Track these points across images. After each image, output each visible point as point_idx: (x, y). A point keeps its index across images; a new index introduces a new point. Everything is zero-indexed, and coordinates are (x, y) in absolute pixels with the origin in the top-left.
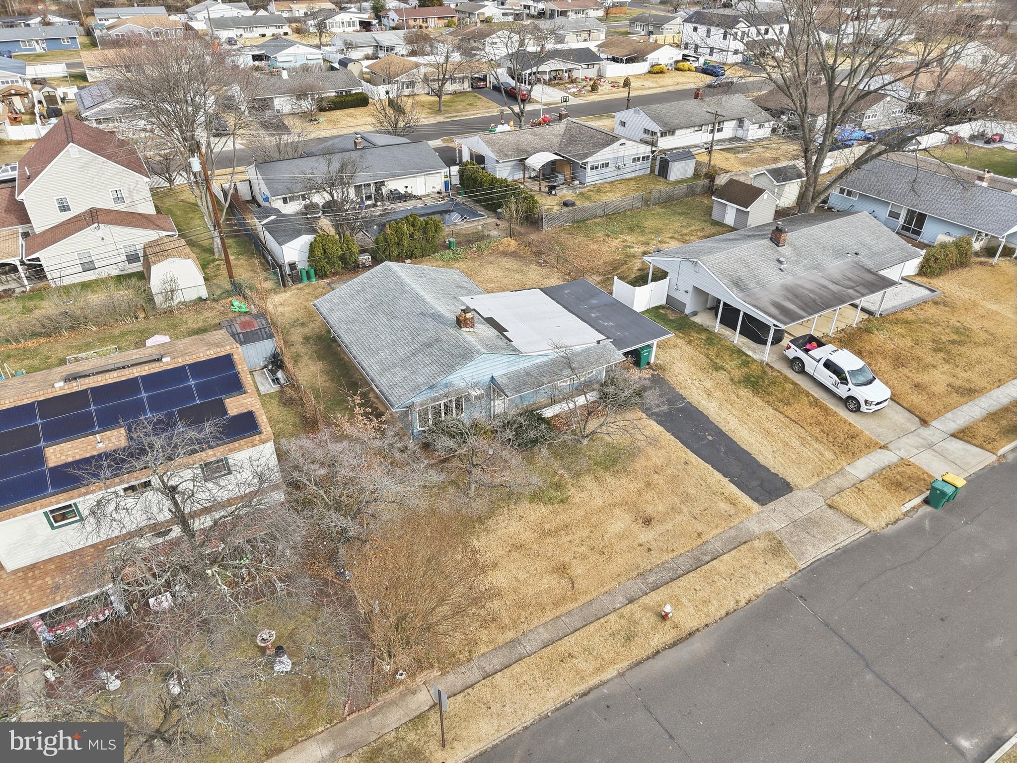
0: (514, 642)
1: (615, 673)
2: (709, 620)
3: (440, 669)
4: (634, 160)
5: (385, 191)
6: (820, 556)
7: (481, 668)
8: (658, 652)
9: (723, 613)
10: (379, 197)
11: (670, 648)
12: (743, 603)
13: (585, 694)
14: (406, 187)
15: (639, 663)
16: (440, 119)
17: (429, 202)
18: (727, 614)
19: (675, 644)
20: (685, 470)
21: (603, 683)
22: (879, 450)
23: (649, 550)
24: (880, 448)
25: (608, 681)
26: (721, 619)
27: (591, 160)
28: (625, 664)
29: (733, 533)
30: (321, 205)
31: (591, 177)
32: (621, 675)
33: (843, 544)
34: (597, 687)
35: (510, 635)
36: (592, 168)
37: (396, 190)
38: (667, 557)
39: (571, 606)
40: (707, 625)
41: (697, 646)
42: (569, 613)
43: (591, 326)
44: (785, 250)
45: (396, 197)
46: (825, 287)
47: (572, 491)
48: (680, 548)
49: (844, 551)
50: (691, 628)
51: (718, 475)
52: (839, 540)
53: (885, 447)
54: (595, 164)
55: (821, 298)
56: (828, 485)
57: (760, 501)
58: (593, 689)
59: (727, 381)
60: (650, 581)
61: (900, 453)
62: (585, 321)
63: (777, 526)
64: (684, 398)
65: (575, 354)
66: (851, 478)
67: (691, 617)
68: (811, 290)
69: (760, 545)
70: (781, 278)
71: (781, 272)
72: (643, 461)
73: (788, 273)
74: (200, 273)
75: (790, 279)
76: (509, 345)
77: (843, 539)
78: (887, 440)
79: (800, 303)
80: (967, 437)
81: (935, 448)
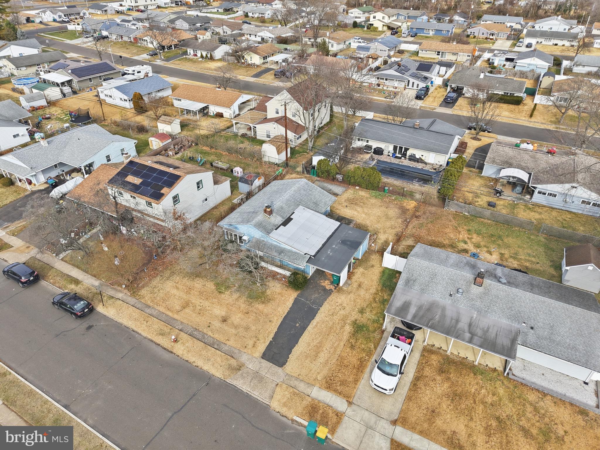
0: (149, 307)
1: (145, 336)
2: (181, 356)
3: (131, 294)
4: (583, 202)
5: (409, 153)
6: (238, 387)
7: (135, 303)
8: (159, 345)
9: (187, 359)
10: (404, 155)
11: (163, 348)
12: (194, 364)
13: (134, 331)
14: (422, 156)
15: (152, 341)
16: (552, 127)
17: (427, 168)
18: (187, 361)
19: (165, 349)
20: (265, 322)
21: (140, 334)
22: (344, 401)
23: (209, 327)
24: (347, 401)
25: (142, 335)
26: (183, 360)
27: (540, 187)
28: (150, 337)
29: (236, 351)
30: (373, 148)
31: (537, 198)
32: (145, 338)
33: (252, 395)
34: (138, 333)
35: (151, 304)
37: (415, 155)
38: (210, 333)
39: (170, 314)
40: (178, 356)
41: (166, 356)
42: (167, 315)
43: (321, 248)
44: (476, 290)
45: (413, 158)
46: (457, 321)
47: (228, 293)
48: (216, 336)
49: (247, 396)
50: (174, 351)
51: (272, 335)
52: (254, 393)
53: (350, 403)
54: (543, 191)
55: (439, 322)
56: (295, 382)
57: (264, 356)
58: (136, 332)
59: (353, 319)
60: (194, 333)
61: (349, 412)
62: (324, 245)
63: (250, 366)
64: (321, 306)
65: (290, 251)
66: (308, 391)
67: (179, 349)
68: (443, 316)
69: (233, 362)
70: (441, 298)
71: (448, 295)
72: (261, 307)
73: (452, 299)
74: (279, 154)
75: (447, 302)
76: (272, 230)
77: (256, 394)
78: (359, 404)
79: (421, 313)
80: (396, 448)
81: (370, 431)
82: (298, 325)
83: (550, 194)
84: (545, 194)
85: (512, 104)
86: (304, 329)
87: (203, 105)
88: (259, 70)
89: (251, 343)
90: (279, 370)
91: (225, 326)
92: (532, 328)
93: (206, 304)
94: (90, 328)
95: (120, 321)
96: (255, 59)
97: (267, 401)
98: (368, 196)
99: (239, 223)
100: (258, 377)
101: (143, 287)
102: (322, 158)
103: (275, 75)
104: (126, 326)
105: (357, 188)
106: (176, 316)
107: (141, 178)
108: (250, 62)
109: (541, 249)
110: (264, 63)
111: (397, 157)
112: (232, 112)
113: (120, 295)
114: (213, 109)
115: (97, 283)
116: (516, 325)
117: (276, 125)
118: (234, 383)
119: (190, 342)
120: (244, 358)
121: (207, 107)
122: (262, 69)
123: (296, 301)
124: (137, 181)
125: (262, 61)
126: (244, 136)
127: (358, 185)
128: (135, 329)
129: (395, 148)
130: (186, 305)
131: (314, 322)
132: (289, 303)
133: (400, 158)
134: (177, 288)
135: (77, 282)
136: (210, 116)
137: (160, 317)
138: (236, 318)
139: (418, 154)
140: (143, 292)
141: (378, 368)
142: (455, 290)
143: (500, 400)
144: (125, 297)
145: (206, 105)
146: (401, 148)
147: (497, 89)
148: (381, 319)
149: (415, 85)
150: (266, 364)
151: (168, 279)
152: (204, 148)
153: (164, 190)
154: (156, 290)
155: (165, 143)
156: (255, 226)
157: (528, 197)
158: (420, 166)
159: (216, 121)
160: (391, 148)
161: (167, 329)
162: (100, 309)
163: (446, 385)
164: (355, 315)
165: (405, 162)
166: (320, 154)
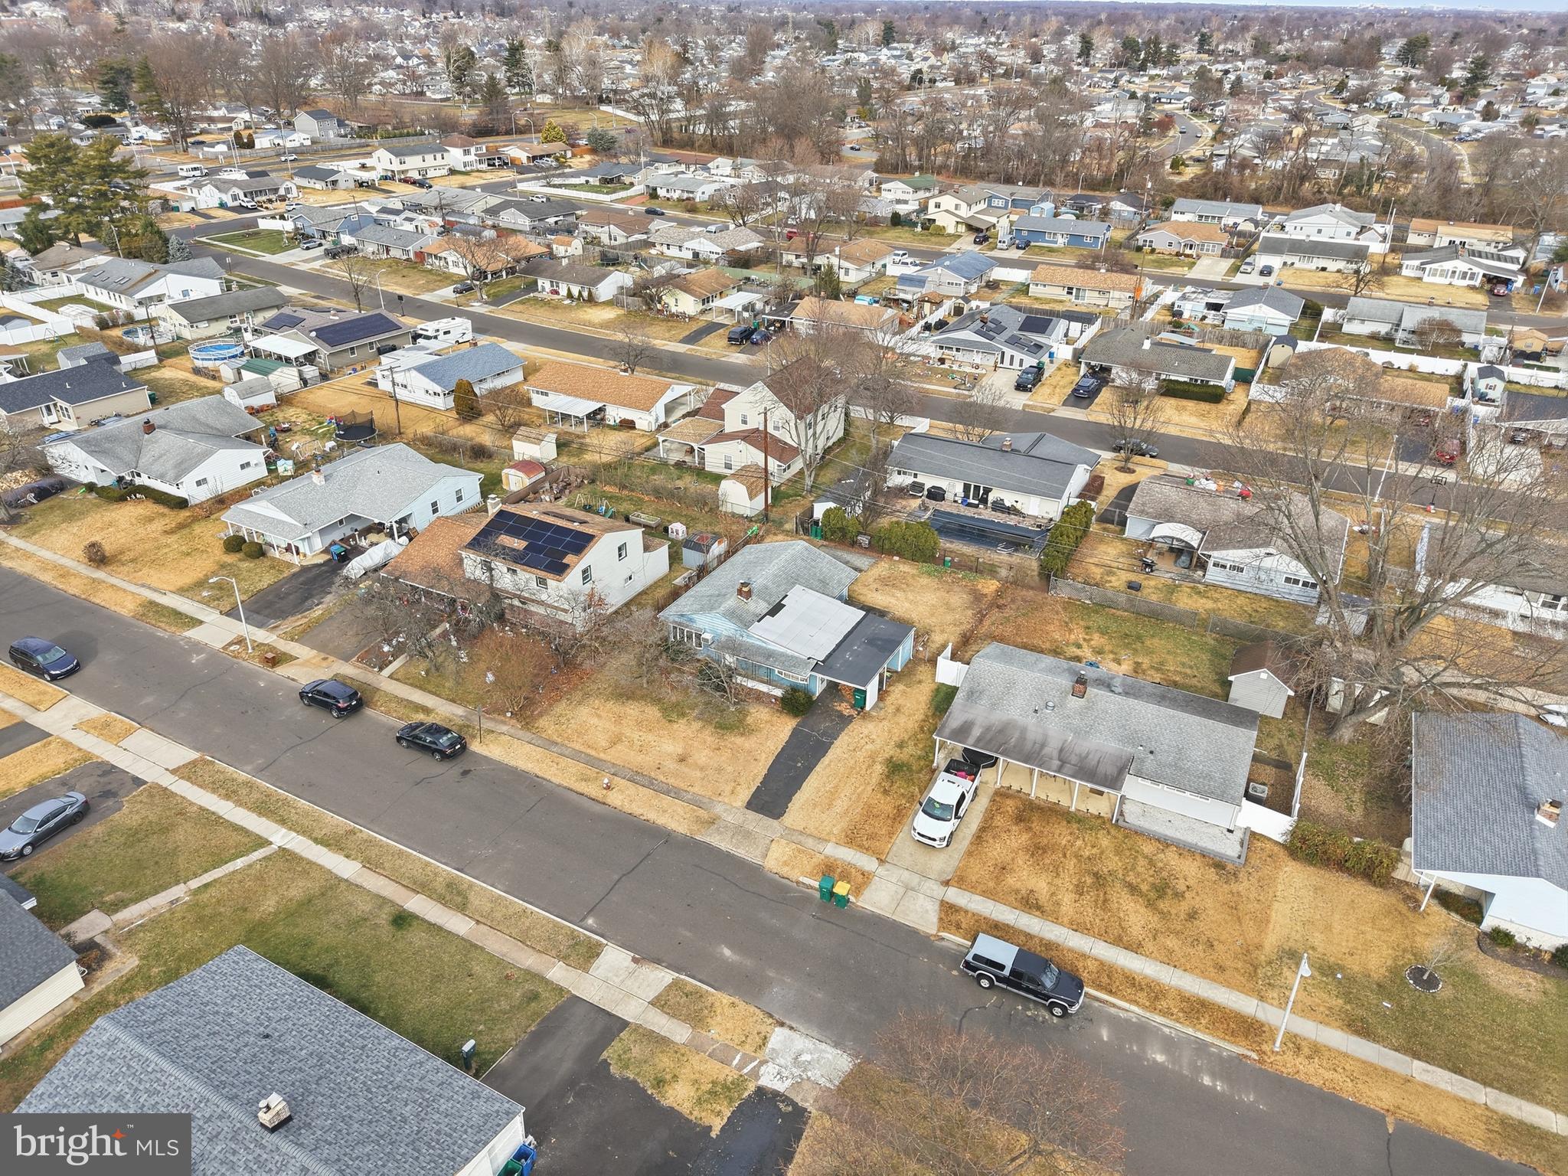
0: (558, 744)
1: (558, 783)
2: (619, 808)
3: (522, 726)
4: (1288, 580)
5: (991, 497)
6: (713, 844)
7: (532, 739)
8: (582, 794)
9: (630, 812)
10: (984, 501)
11: (589, 798)
12: (642, 818)
13: (538, 777)
14: (1017, 502)
15: (570, 789)
17: (1026, 524)
18: (630, 814)
19: (593, 799)
20: (748, 761)
21: (549, 781)
22: (874, 858)
23: (659, 769)
24: (878, 858)
25: (552, 782)
26: (624, 812)
27: (1217, 555)
28: (566, 784)
29: (705, 800)
30: (926, 487)
31: (1213, 575)
32: (559, 785)
33: (736, 854)
34: (544, 778)
35: (559, 740)
36: (1215, 565)
37: (1003, 500)
38: (662, 778)
39: (593, 753)
40: (615, 808)
41: (598, 808)
42: (589, 755)
43: (834, 650)
44: (1074, 703)
45: (999, 506)
46: (1043, 745)
47: (682, 721)
48: (671, 781)
49: (729, 856)
50: (609, 801)
51: (760, 779)
52: (738, 851)
53: (882, 861)
54: (1222, 562)
55: (1016, 746)
56: (799, 836)
57: (750, 805)
59: (887, 756)
60: (636, 777)
61: (881, 872)
62: (838, 645)
63: (729, 819)
64: (835, 739)
65: (782, 655)
66: (820, 847)
67: (615, 799)
68: (1023, 738)
69: (703, 814)
70: (1021, 715)
71: (1031, 712)
72: (739, 740)
73: (1037, 717)
74: (751, 498)
75: (1030, 721)
76: (752, 623)
77: (741, 852)
78: (895, 862)
79: (988, 737)
80: (948, 909)
81: (910, 893)
82: (800, 764)
83: (1233, 568)
84: (1224, 567)
85: (1205, 401)
86: (808, 769)
87: (595, 406)
88: (695, 327)
89: (728, 789)
90: (775, 823)
91: (683, 768)
92: (1152, 752)
93: (650, 737)
94: (465, 773)
95: (513, 763)
96: (685, 304)
97: (758, 861)
98: (915, 572)
99: (696, 612)
100: (742, 833)
101: (541, 715)
102: (832, 505)
103: (730, 339)
104: (523, 771)
105: (896, 558)
106: (602, 756)
107: (525, 538)
108: (674, 310)
109: (1205, 657)
110: (703, 312)
111: (970, 505)
112: (652, 419)
113: (504, 728)
114: (615, 414)
115: (459, 711)
116: (1129, 749)
117: (743, 446)
118: (707, 840)
119: (632, 789)
120: (719, 809)
121: (601, 410)
122: (701, 324)
123: (795, 733)
124: (519, 544)
125: (701, 307)
126: (680, 465)
127: (898, 554)
128: (540, 774)
129: (967, 488)
130: (615, 741)
131: (825, 761)
132: (785, 735)
133: (976, 506)
134: (599, 716)
135: (426, 710)
136: (609, 426)
137: (576, 756)
138: (702, 756)
139: (1009, 498)
140: (542, 722)
141: (924, 811)
142: (1042, 704)
143: (1102, 853)
144: (512, 731)
145: (600, 405)
146: (977, 488)
147: (1176, 371)
149: (1016, 362)
150: (752, 815)
151: (580, 703)
152: (607, 488)
153: (569, 559)
154: (563, 720)
155: (534, 480)
156: (724, 615)
157: (1200, 573)
158: (1012, 520)
159: (622, 436)
160: (959, 488)
161: (591, 772)
162: (475, 747)
163: (1025, 837)
164: (890, 751)
165: (986, 514)
166: (827, 500)
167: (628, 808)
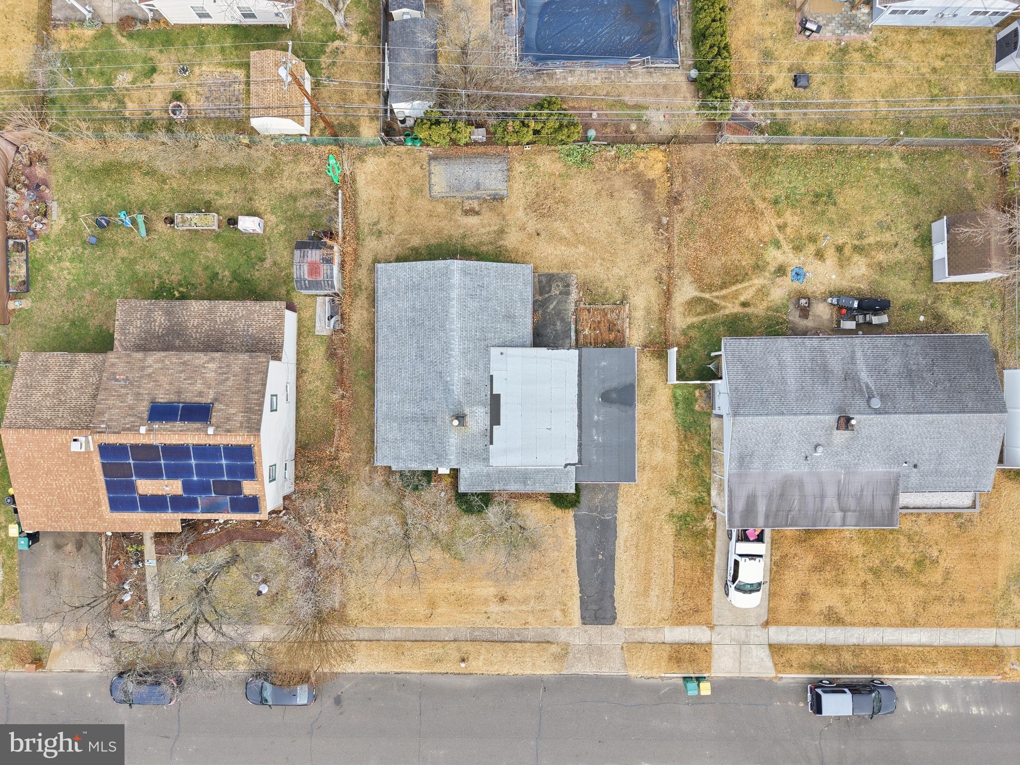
0: (383, 629)
1: (419, 673)
4: (976, 13)
6: (581, 673)
8: (448, 674)
9: (497, 673)
11: (455, 675)
12: (510, 674)
13: (397, 674)
15: (434, 673)
18: (499, 675)
19: (459, 674)
20: (558, 575)
21: (410, 673)
22: (704, 627)
23: (489, 618)
24: (707, 626)
25: (413, 674)
26: (493, 675)
28: (426, 671)
29: (547, 631)
32: (422, 674)
33: (602, 674)
34: (406, 673)
35: (382, 625)
39: (422, 626)
40: (483, 674)
41: (469, 682)
42: (419, 629)
43: (580, 436)
46: (823, 498)
49: (598, 679)
51: (576, 589)
52: (603, 670)
53: (712, 627)
55: (799, 510)
56: (640, 633)
57: (585, 620)
58: (402, 673)
59: (667, 510)
60: (475, 634)
61: (715, 639)
62: (580, 425)
63: (577, 642)
64: (616, 512)
65: (537, 472)
66: (659, 637)
67: (477, 667)
68: (803, 497)
69: (554, 649)
70: (793, 468)
71: (802, 461)
72: (536, 555)
73: (809, 464)
75: (803, 471)
77: (605, 671)
78: (721, 623)
80: (776, 649)
81: (744, 647)
82: (600, 557)
86: (612, 558)
89: (558, 613)
90: (614, 628)
91: (506, 606)
92: (915, 466)
93: (458, 587)
94: (337, 700)
97: (622, 673)
100: (592, 650)
104: (381, 673)
116: (895, 469)
118: (573, 671)
119: (483, 650)
120: (563, 635)
123: (577, 522)
126: (128, 25)
131: (620, 543)
132: (572, 530)
138: (515, 589)
140: (352, 613)
141: (736, 589)
142: (811, 448)
148: (704, 494)
150: (593, 629)
153: (249, 488)
161: (438, 650)
163: (811, 556)
164: (667, 503)
167: (494, 670)
